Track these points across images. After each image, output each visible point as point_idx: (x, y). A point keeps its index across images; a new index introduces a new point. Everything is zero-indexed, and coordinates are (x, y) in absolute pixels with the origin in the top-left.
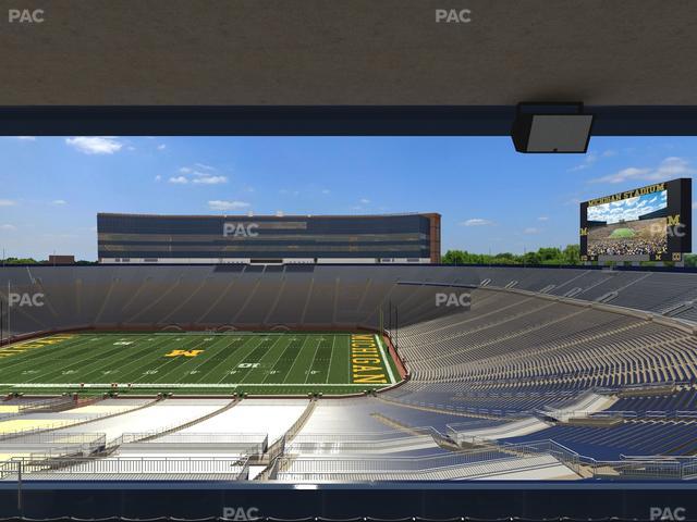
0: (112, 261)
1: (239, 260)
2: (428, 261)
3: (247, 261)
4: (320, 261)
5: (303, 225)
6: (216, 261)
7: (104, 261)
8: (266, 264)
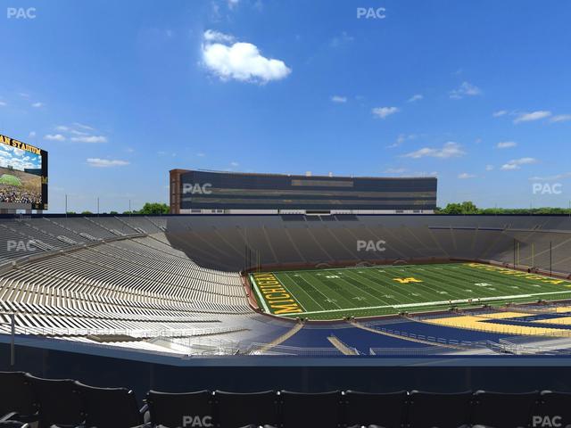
0: (188, 211)
1: (295, 212)
2: (431, 212)
3: (303, 212)
4: (355, 212)
5: (350, 184)
6: (275, 212)
7: (182, 211)
8: (319, 215)
